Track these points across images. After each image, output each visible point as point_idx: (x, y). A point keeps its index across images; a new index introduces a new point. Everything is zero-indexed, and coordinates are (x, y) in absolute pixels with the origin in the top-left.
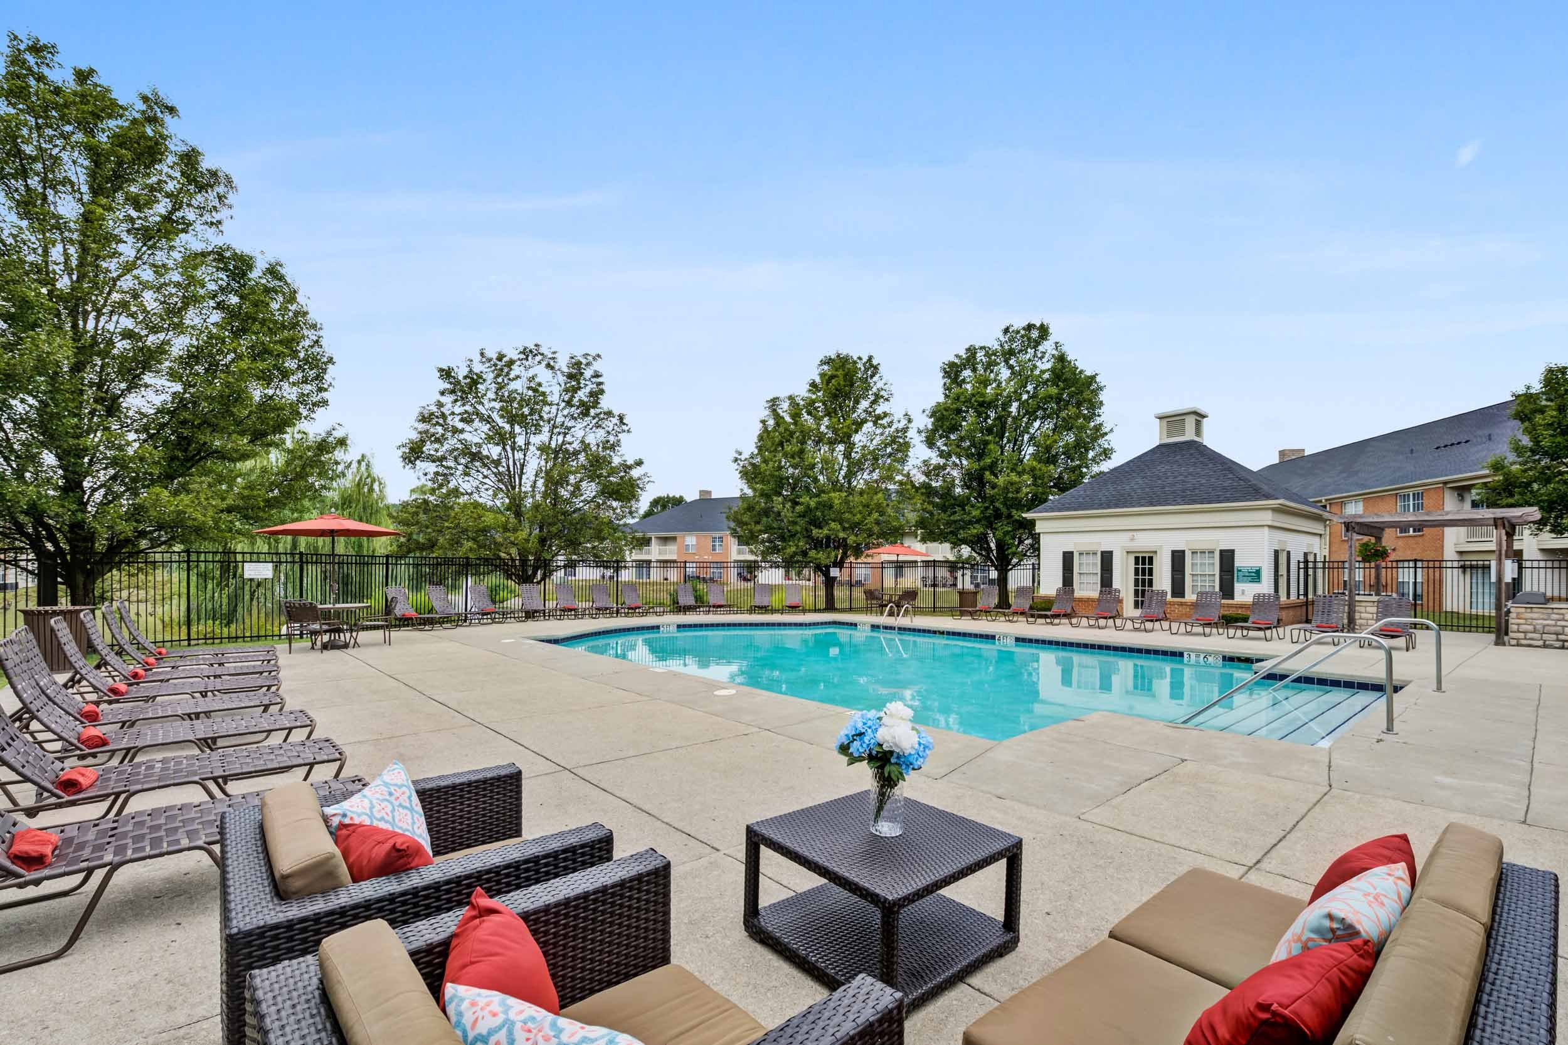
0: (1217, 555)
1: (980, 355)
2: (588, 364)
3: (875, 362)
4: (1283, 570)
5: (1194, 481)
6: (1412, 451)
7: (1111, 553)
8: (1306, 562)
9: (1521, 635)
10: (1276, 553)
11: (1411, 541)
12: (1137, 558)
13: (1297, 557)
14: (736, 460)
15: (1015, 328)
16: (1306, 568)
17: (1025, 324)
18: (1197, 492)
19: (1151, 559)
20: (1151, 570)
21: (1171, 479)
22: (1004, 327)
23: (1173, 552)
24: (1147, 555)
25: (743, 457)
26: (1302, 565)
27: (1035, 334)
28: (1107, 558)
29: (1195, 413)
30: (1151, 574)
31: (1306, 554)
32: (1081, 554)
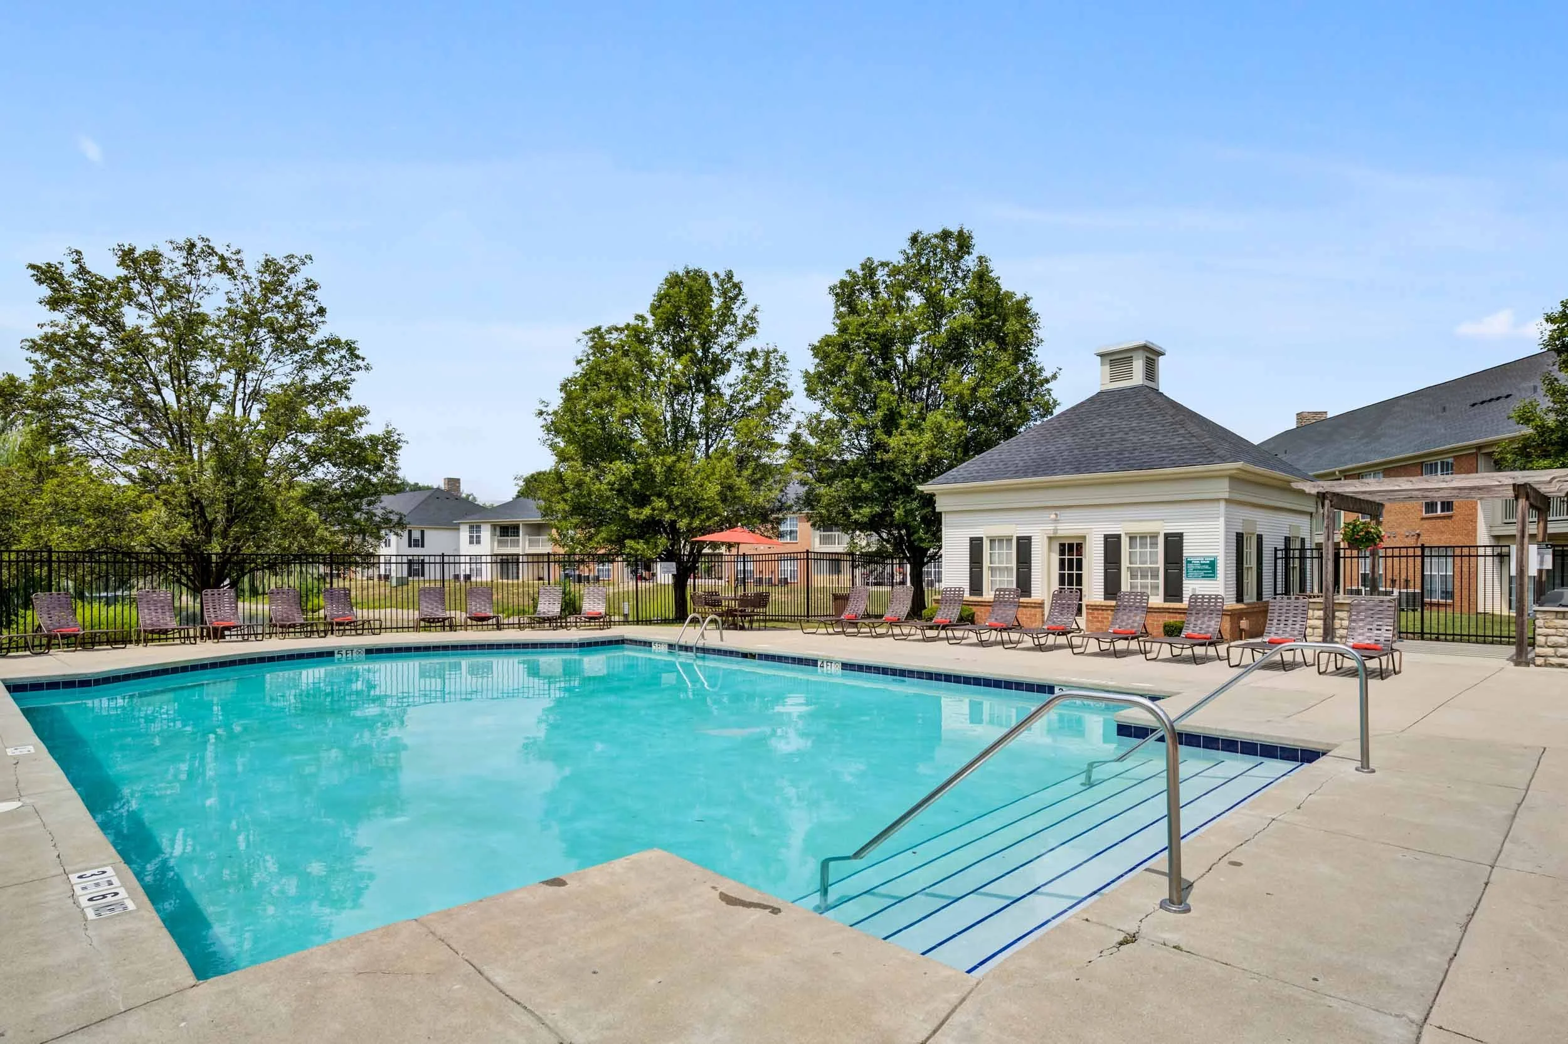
0: (1161, 541)
1: (881, 274)
2: (292, 270)
3: (736, 280)
4: (1251, 562)
5: (1135, 440)
6: (1444, 409)
7: (1029, 539)
8: (1287, 549)
9: (1550, 651)
10: (1240, 537)
11: (1440, 523)
12: (1062, 545)
13: (1273, 541)
14: (541, 413)
15: (925, 234)
16: (1287, 558)
17: (938, 230)
18: (1137, 453)
19: (1080, 546)
20: (1079, 562)
21: (1108, 436)
22: (909, 236)
23: (1106, 537)
24: (1075, 542)
25: (550, 410)
26: (1279, 554)
27: (953, 246)
28: (1024, 546)
29: (1145, 348)
30: (1080, 567)
31: (1287, 540)
32: (992, 541)
